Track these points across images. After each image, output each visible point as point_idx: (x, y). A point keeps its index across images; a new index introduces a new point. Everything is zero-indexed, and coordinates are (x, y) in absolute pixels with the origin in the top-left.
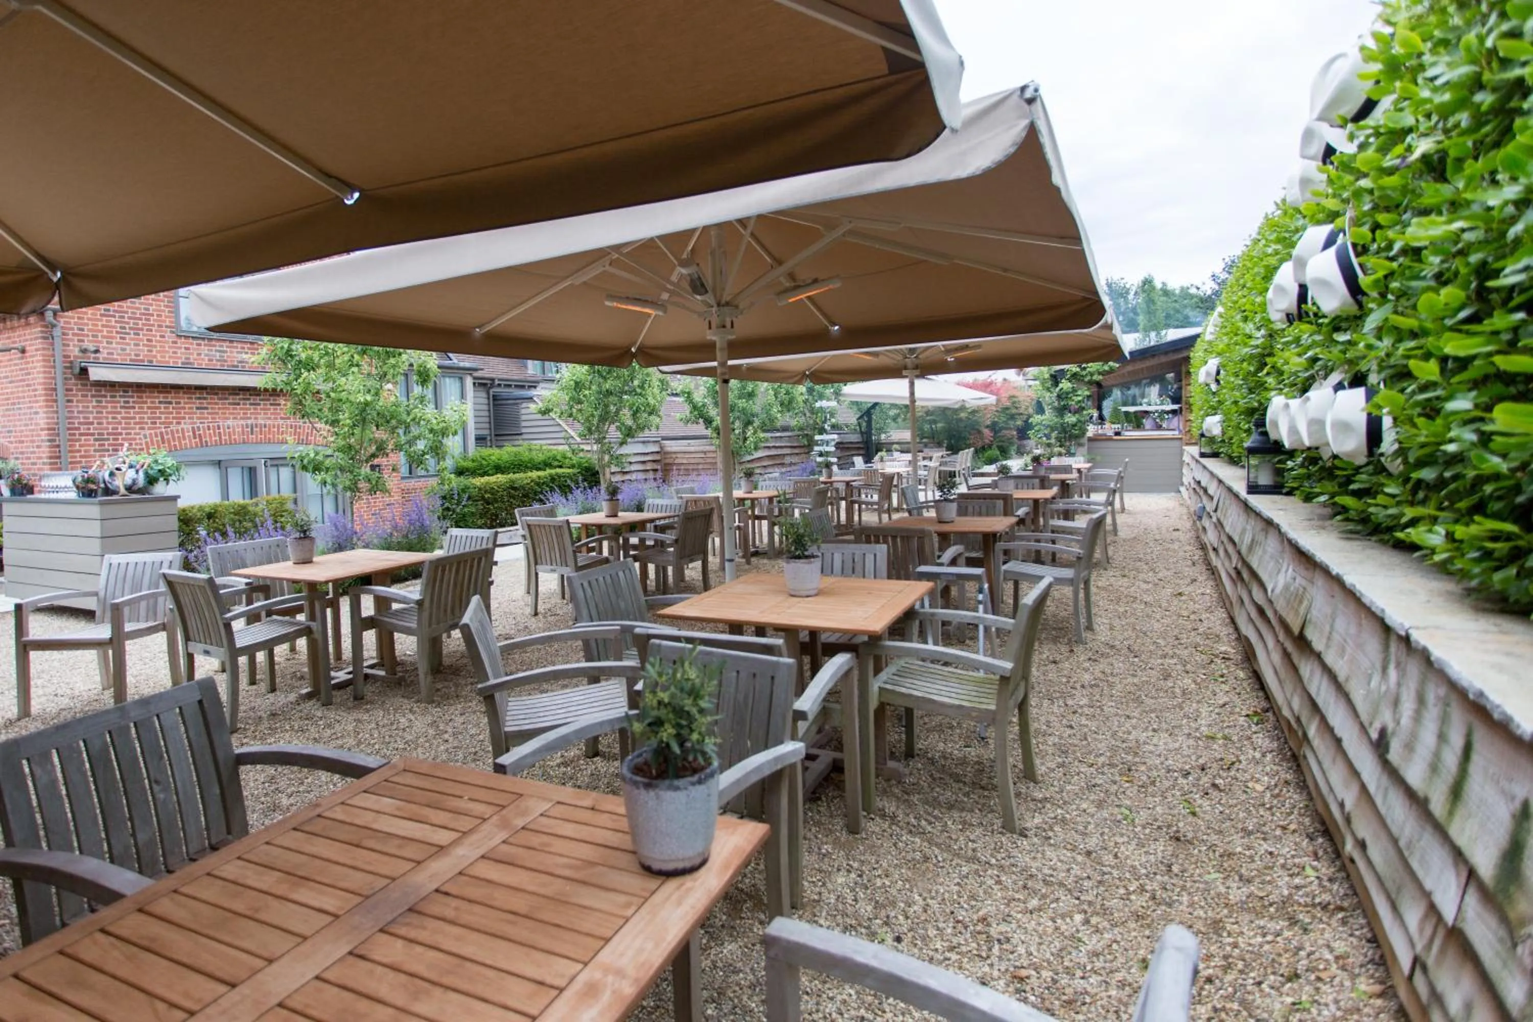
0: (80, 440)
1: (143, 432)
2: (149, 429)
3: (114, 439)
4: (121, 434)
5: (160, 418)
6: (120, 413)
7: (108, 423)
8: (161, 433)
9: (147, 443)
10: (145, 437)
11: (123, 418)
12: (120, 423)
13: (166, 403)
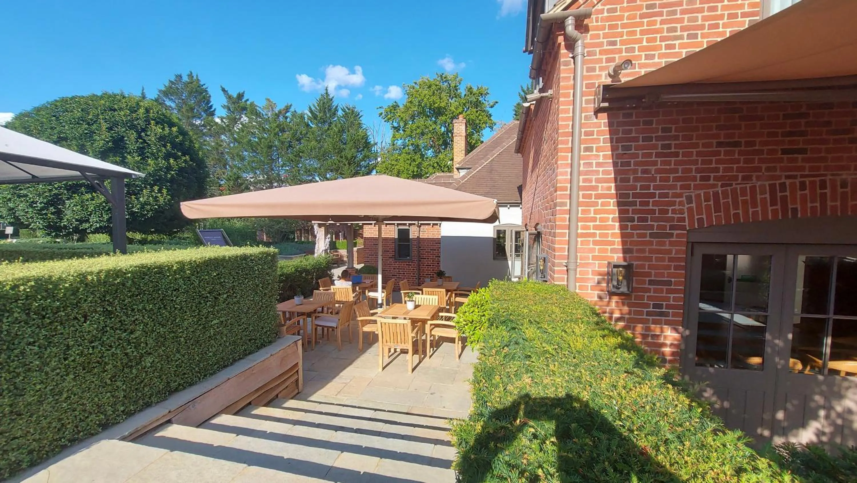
0: (596, 204)
1: (686, 193)
2: (696, 187)
3: (642, 204)
4: (653, 195)
5: (717, 170)
6: (655, 163)
7: (636, 179)
8: (716, 194)
9: (690, 210)
10: (689, 200)
11: (658, 171)
12: (654, 179)
13: (729, 144)
